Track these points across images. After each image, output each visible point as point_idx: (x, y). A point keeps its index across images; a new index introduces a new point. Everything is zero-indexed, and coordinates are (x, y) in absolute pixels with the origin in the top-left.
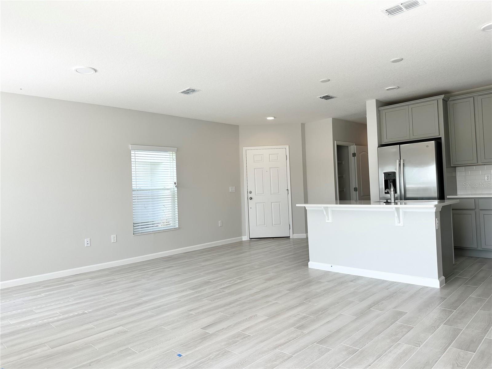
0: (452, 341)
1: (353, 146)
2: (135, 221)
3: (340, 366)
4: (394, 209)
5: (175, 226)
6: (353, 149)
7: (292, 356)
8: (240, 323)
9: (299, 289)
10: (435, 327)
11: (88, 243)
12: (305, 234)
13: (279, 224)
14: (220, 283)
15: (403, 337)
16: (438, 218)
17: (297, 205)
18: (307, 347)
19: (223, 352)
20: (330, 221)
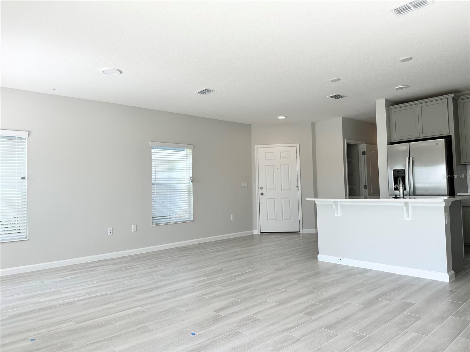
0: (461, 332)
1: (363, 144)
2: (155, 215)
3: (347, 349)
4: (403, 203)
5: (190, 218)
6: (363, 147)
7: (300, 339)
8: (250, 307)
9: (308, 279)
10: (443, 318)
11: (110, 231)
12: (315, 230)
13: (289, 219)
14: (232, 272)
15: (411, 326)
16: (448, 213)
17: (307, 199)
18: (315, 332)
19: (234, 333)
20: (340, 215)
